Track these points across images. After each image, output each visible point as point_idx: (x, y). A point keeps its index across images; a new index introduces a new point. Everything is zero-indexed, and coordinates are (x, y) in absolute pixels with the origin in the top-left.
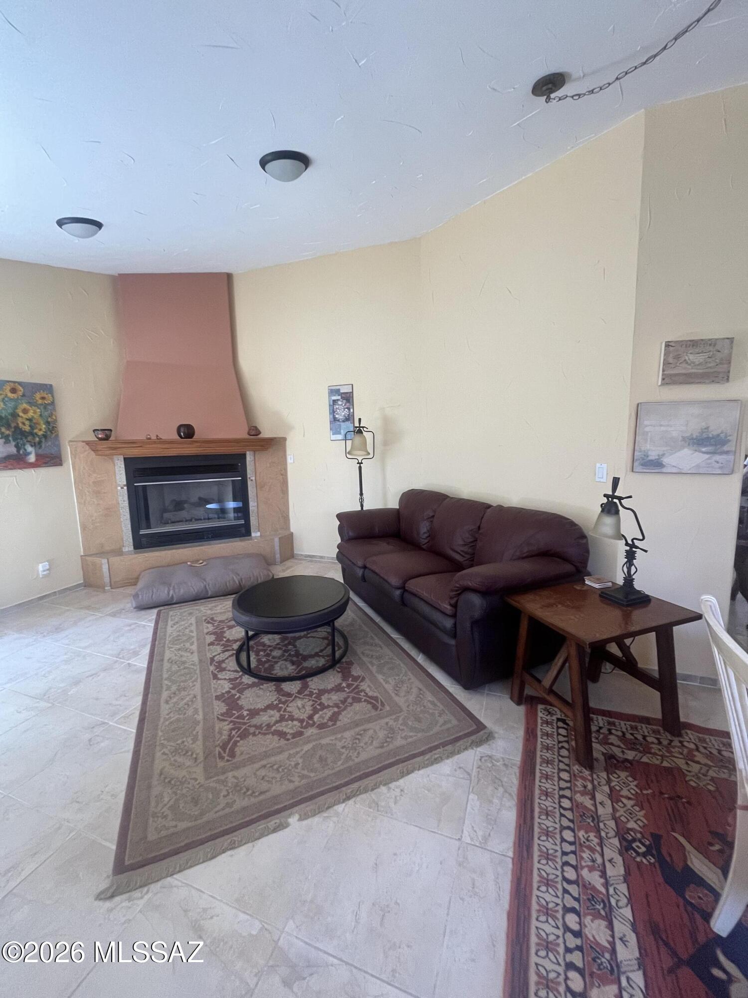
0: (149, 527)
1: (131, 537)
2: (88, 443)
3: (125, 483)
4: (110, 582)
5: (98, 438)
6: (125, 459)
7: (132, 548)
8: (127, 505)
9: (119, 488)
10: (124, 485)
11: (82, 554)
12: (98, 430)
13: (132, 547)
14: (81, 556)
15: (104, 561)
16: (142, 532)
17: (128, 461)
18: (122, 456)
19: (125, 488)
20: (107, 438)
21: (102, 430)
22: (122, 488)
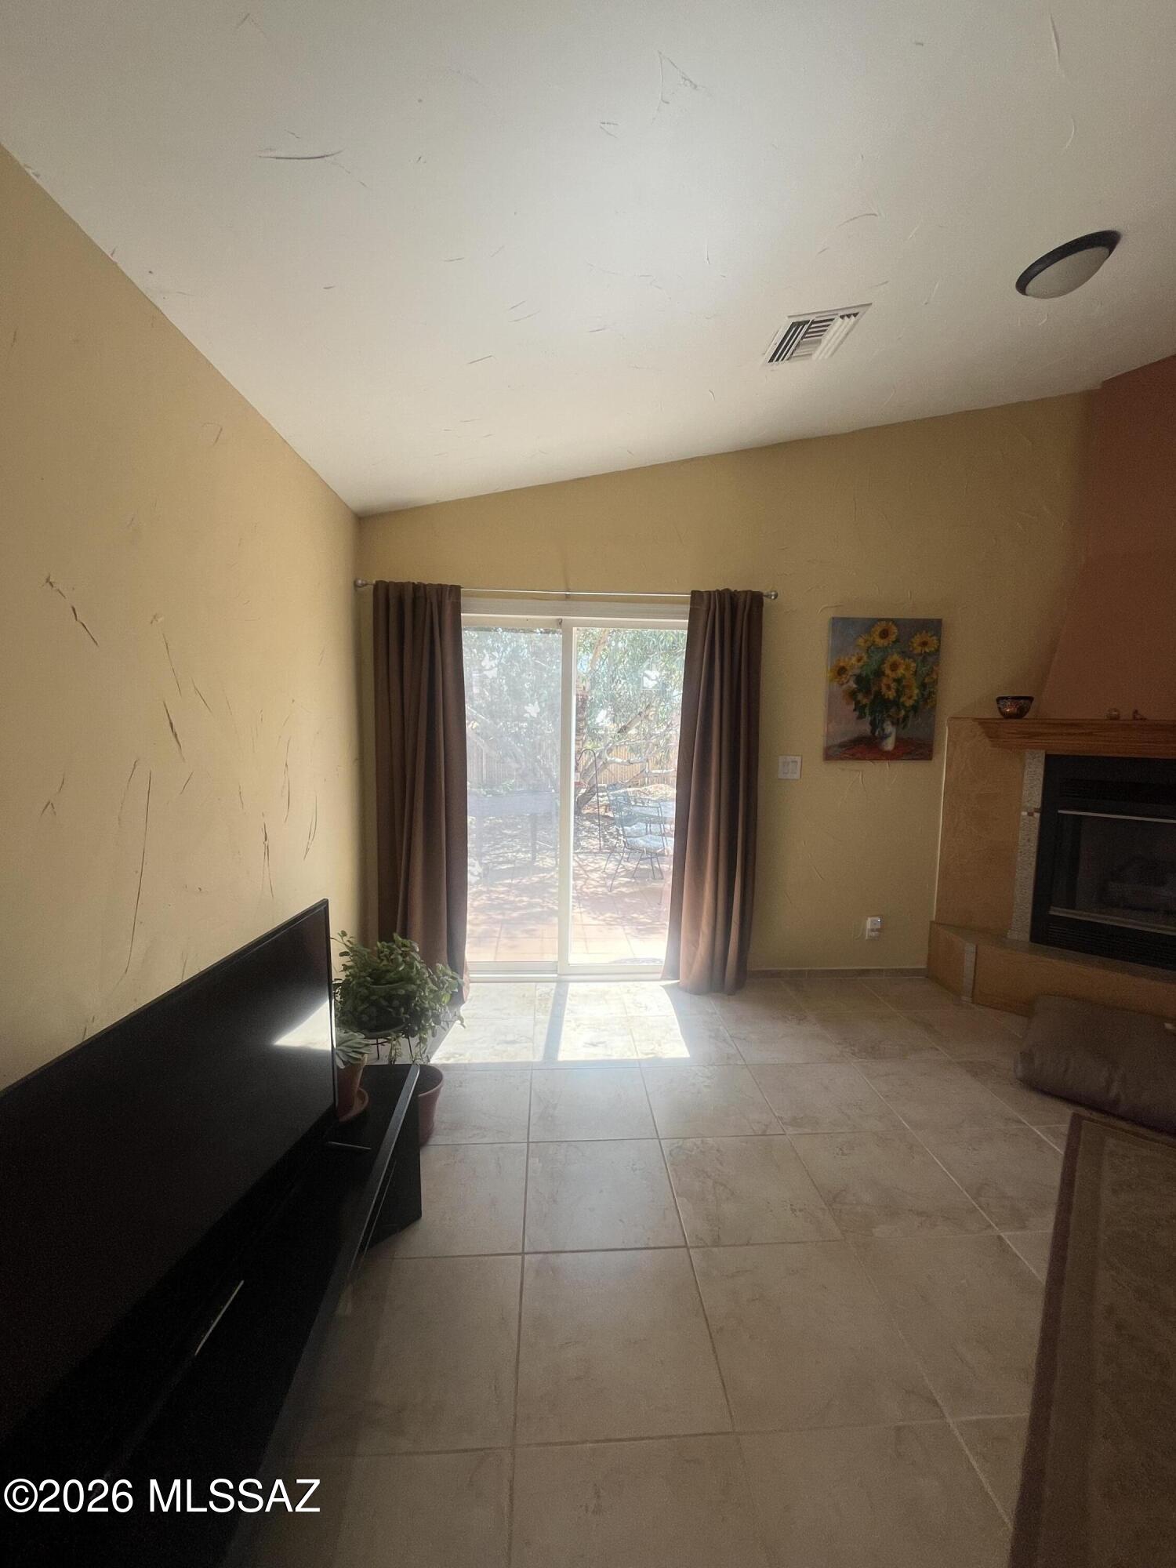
0: (1071, 905)
1: (1029, 915)
2: (983, 722)
3: (1038, 805)
4: (974, 988)
5: (1003, 713)
6: (1048, 757)
7: (1026, 936)
8: (1034, 849)
9: (1024, 814)
10: (1036, 810)
11: (934, 919)
12: (1007, 698)
13: (1028, 936)
14: (932, 922)
15: (970, 948)
16: (1055, 911)
17: (1052, 763)
18: (1043, 752)
19: (1037, 815)
20: (1020, 714)
21: (1014, 698)
22: (1030, 814)
